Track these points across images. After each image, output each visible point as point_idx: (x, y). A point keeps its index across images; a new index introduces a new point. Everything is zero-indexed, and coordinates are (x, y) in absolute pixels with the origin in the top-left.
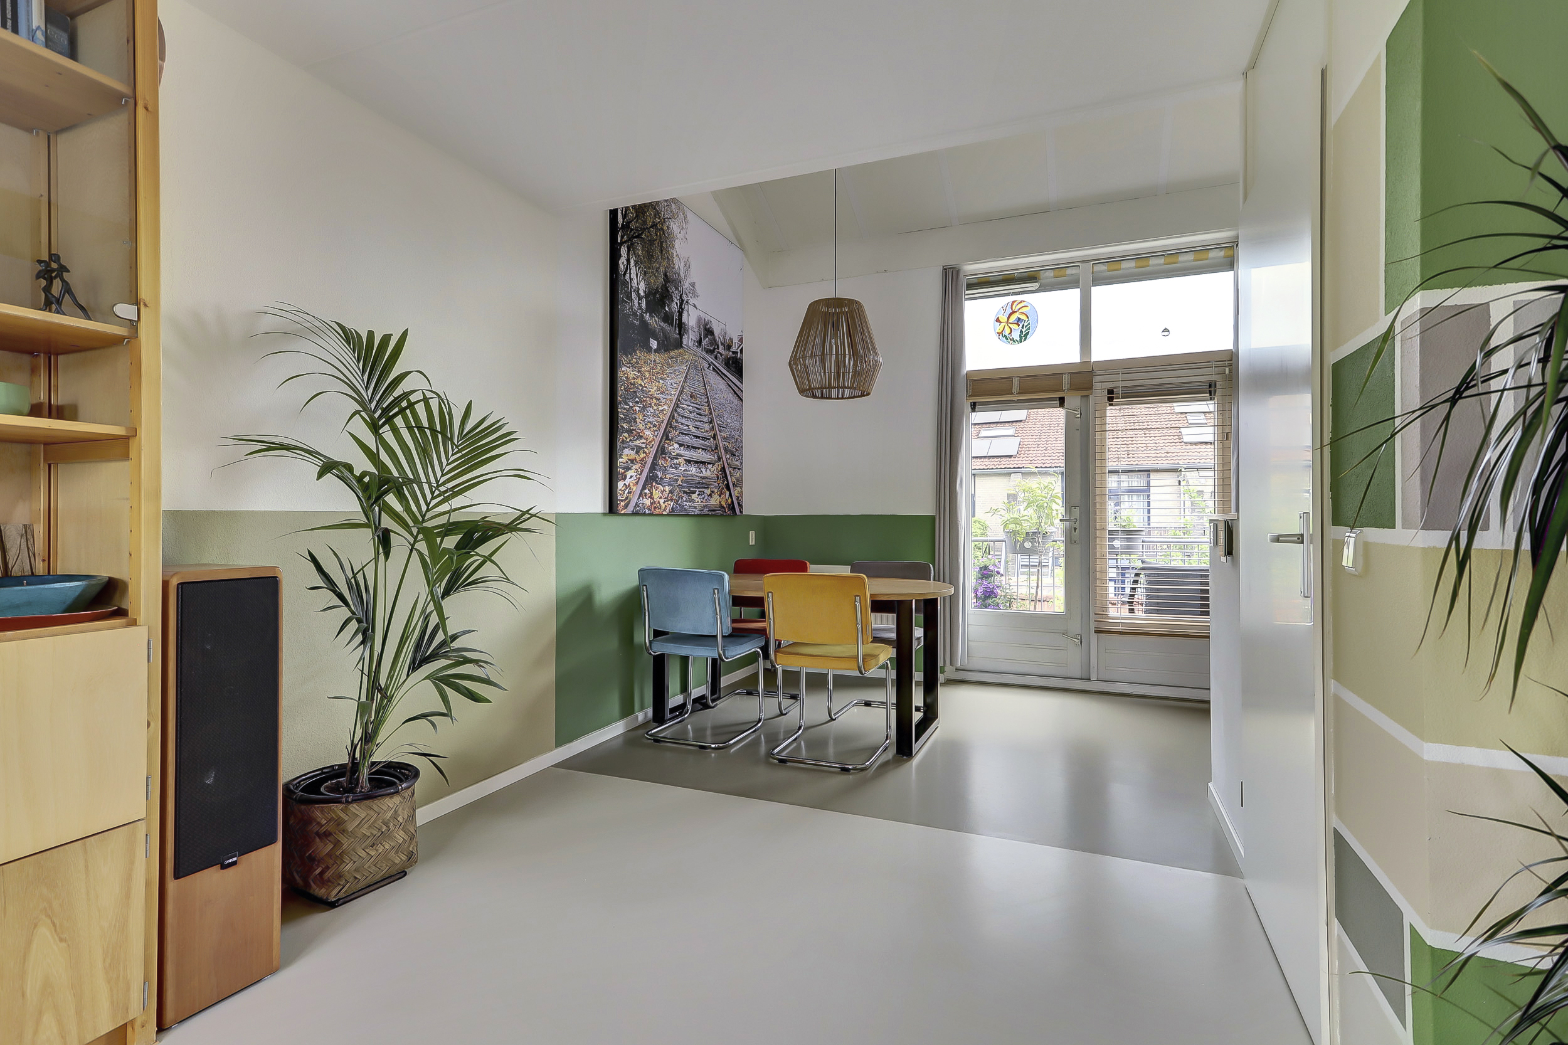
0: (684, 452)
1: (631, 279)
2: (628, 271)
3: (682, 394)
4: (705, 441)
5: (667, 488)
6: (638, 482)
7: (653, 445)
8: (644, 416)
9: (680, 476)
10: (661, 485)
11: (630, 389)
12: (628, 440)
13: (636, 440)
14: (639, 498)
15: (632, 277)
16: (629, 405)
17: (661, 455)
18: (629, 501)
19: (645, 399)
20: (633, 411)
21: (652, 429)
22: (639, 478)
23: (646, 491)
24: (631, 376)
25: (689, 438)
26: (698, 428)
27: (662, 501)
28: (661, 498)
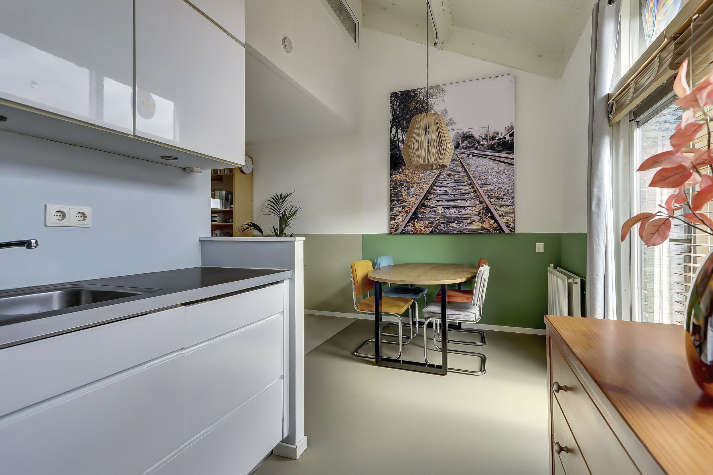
0: (442, 204)
1: (398, 139)
2: (397, 136)
3: (439, 176)
4: (465, 195)
5: (427, 222)
6: (404, 220)
7: (415, 204)
8: (408, 192)
9: (439, 216)
10: (422, 221)
11: (398, 183)
12: (397, 204)
13: (402, 203)
14: (405, 227)
15: (399, 137)
16: (397, 190)
17: (422, 207)
18: (398, 229)
19: (408, 185)
20: (400, 191)
21: (414, 197)
22: (405, 219)
23: (410, 224)
24: (398, 178)
25: (447, 196)
26: (456, 190)
27: (422, 228)
28: (422, 226)
